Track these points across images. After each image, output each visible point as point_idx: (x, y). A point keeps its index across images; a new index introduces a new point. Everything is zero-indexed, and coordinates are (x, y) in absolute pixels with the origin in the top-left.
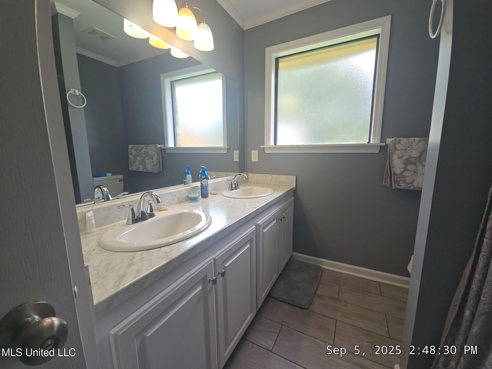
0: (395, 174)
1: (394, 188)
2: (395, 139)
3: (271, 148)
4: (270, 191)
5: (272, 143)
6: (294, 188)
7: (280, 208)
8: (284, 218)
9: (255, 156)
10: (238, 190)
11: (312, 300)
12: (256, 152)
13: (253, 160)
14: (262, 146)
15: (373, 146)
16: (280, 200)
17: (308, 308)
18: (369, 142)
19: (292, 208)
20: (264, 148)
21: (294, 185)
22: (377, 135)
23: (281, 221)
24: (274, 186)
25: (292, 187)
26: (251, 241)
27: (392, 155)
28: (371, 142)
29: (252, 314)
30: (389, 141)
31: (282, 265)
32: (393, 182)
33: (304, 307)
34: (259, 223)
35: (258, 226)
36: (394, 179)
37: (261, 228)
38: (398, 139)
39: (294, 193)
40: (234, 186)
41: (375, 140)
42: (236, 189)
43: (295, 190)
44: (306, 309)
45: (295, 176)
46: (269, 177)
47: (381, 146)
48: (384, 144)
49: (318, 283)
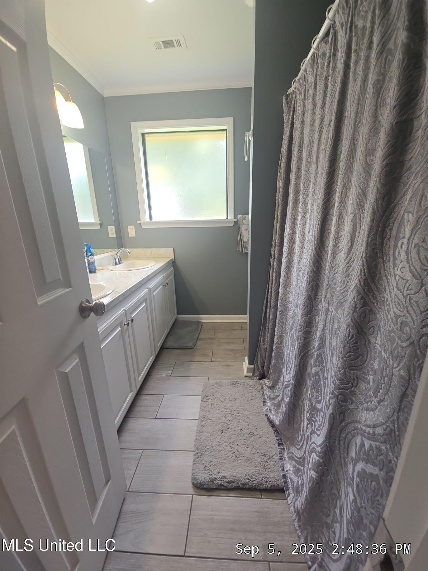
0: (244, 242)
1: (244, 252)
2: (242, 216)
3: (146, 223)
4: (154, 263)
5: (148, 219)
6: (172, 259)
7: (163, 276)
8: (167, 284)
9: (131, 231)
10: (122, 265)
11: (196, 342)
12: (133, 227)
13: (130, 235)
14: (138, 222)
15: (229, 222)
16: (162, 270)
17: (193, 348)
18: (227, 218)
19: (173, 276)
20: (140, 224)
21: (172, 257)
22: (231, 213)
23: (166, 286)
24: (156, 258)
25: (171, 258)
26: (145, 300)
27: (241, 228)
28: (228, 219)
29: (152, 357)
30: (239, 217)
31: (170, 324)
32: (243, 248)
33: (190, 347)
34: (149, 287)
35: (149, 289)
36: (244, 246)
37: (152, 292)
38: (244, 216)
39: (173, 263)
40: (118, 262)
41: (231, 217)
42: (120, 263)
43: (174, 260)
44: (192, 348)
45: (173, 249)
46: (149, 251)
47: (234, 221)
48: (236, 220)
49: (199, 331)
